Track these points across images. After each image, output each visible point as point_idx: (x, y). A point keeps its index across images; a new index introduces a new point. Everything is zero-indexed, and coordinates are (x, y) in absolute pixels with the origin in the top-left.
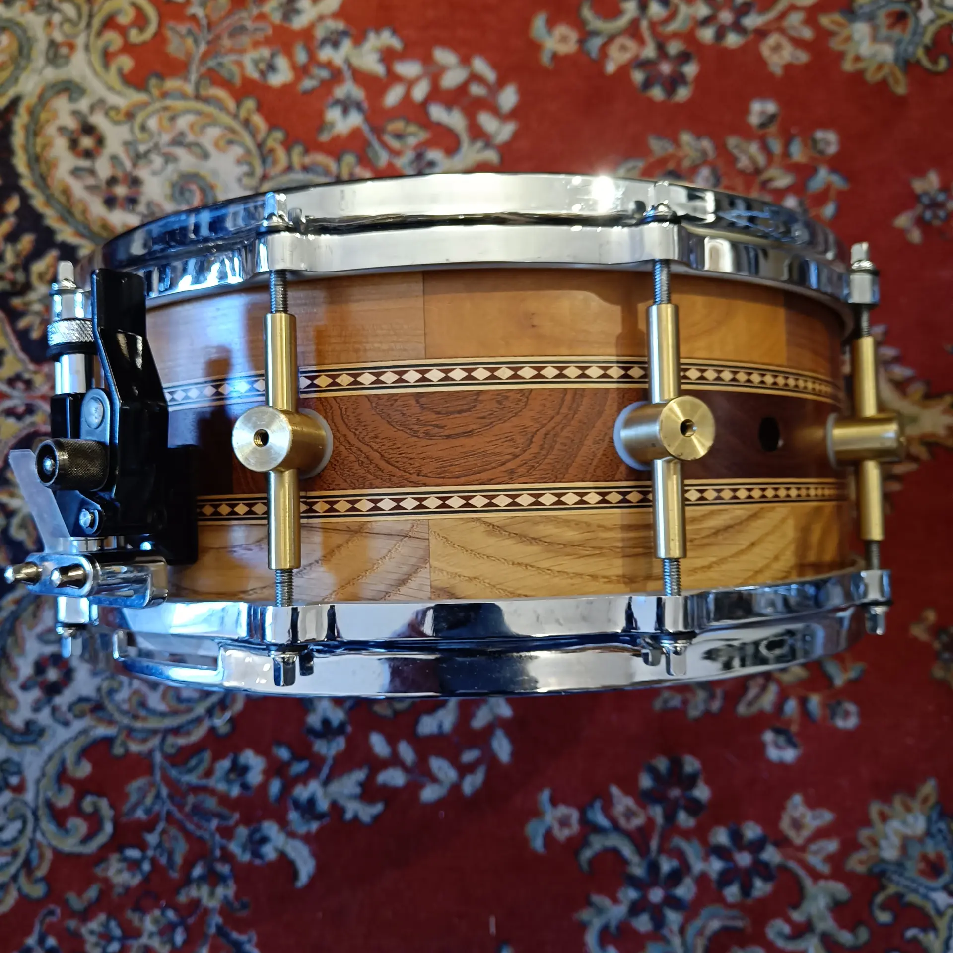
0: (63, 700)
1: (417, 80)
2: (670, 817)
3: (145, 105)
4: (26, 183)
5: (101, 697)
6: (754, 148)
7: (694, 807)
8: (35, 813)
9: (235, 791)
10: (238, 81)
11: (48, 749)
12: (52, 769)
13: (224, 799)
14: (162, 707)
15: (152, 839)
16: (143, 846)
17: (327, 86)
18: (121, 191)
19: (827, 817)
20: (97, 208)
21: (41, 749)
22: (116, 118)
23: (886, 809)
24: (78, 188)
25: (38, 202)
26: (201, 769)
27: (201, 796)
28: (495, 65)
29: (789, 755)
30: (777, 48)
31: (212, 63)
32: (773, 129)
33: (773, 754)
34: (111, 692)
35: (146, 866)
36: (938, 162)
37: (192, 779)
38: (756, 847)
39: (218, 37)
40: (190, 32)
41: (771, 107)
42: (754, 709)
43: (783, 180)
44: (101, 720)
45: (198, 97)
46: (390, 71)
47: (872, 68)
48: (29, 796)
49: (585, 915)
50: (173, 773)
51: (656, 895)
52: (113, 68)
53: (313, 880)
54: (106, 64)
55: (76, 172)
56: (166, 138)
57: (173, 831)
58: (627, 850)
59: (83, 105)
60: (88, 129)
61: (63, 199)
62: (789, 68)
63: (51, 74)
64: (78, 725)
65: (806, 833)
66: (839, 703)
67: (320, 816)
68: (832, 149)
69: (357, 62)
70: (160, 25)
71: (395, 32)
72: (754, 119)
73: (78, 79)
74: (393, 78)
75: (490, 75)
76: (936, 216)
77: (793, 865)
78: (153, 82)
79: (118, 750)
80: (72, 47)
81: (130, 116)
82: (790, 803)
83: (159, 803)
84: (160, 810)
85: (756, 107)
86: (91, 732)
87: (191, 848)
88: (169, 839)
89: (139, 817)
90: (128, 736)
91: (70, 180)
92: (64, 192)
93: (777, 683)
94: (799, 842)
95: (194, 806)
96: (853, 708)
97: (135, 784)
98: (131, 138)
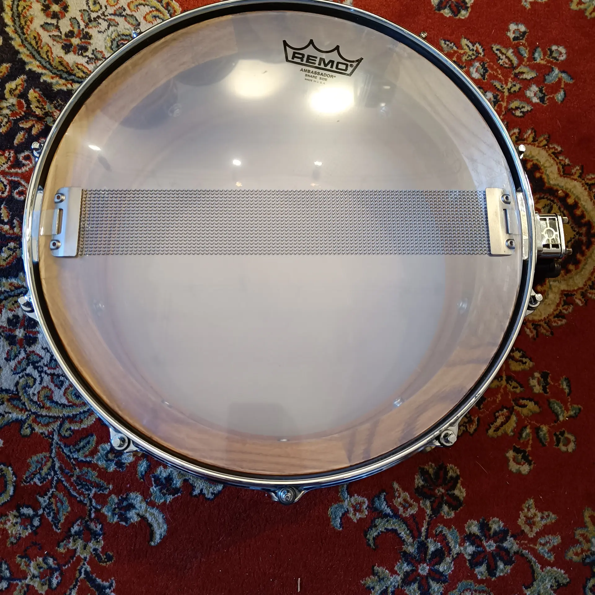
2: (436, 510)
4: (9, 30)
5: (17, 390)
6: (510, 53)
7: (454, 503)
9: (112, 468)
13: (103, 473)
14: (64, 401)
15: (43, 501)
16: (35, 506)
18: (75, 41)
19: (552, 517)
20: (57, 51)
24: (45, 37)
25: (16, 43)
26: (87, 451)
27: (85, 469)
29: (525, 469)
32: (523, 41)
33: (513, 467)
34: (26, 386)
35: (36, 523)
37: (80, 456)
38: (500, 537)
41: (522, 28)
42: (499, 433)
43: (530, 75)
44: (15, 407)
47: (590, 9)
49: (369, 581)
50: (66, 450)
51: (424, 569)
53: (164, 540)
55: (45, 26)
56: (111, 10)
57: (61, 495)
58: (404, 533)
61: (33, 42)
62: (534, 4)
65: (536, 529)
66: (562, 434)
67: (174, 491)
68: (563, 58)
77: (525, 552)
79: (26, 431)
82: (525, 506)
83: (52, 473)
84: (53, 478)
85: (512, 27)
86: (6, 416)
87: (72, 510)
88: (57, 502)
89: (35, 483)
90: (35, 421)
91: (41, 31)
92: (35, 38)
93: (518, 415)
94: (531, 535)
95: (78, 477)
96: (572, 438)
97: (35, 458)
98: (86, 8)
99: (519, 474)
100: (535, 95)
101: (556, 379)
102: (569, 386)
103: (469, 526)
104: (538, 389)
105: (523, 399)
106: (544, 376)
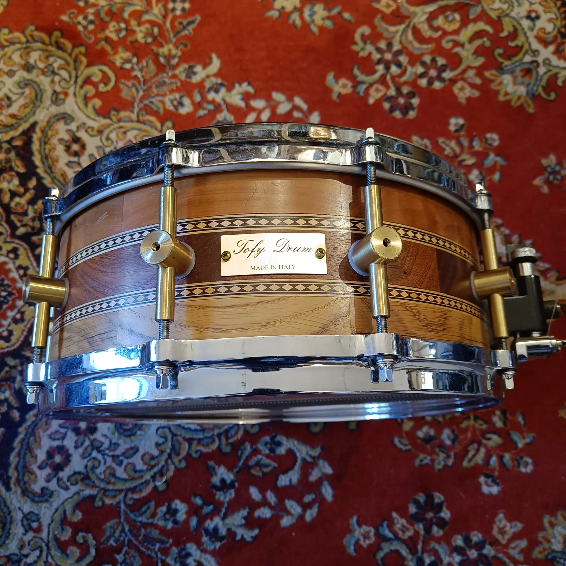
0: (64, 474)
1: (264, 109)
2: (428, 530)
3: (109, 126)
4: (40, 171)
5: (87, 471)
6: (453, 144)
7: (442, 523)
8: (47, 545)
9: (170, 525)
10: (161, 111)
11: (55, 505)
12: (58, 517)
13: (163, 531)
14: (125, 476)
15: (119, 557)
16: (114, 562)
17: (213, 114)
19: (519, 526)
21: (51, 505)
22: (91, 133)
23: (553, 519)
24: (70, 173)
25: (47, 181)
26: (148, 514)
27: (149, 529)
28: (306, 102)
29: (495, 490)
30: (462, 89)
31: (146, 102)
32: (462, 133)
33: (485, 489)
34: (94, 468)
36: (554, 149)
37: (144, 519)
38: (480, 546)
39: (150, 87)
40: (134, 85)
41: (461, 121)
42: (472, 464)
44: (87, 485)
45: (138, 121)
46: (248, 105)
47: (515, 98)
48: (44, 535)
50: (132, 516)
52: (90, 106)
54: (86, 105)
55: (69, 164)
56: (121, 144)
57: (132, 552)
58: (404, 552)
59: (73, 126)
60: (76, 140)
61: (61, 179)
62: (468, 99)
63: (54, 110)
64: (73, 489)
65: (507, 537)
66: (522, 458)
67: (221, 539)
68: (496, 143)
69: (228, 100)
70: (116, 82)
71: (249, 84)
72: (452, 128)
73: (69, 112)
74: (250, 109)
75: (305, 107)
76: (555, 179)
77: (500, 555)
78: (113, 112)
79: (98, 504)
80: (66, 94)
81: (100, 132)
82: (497, 519)
83: (124, 535)
84: (124, 539)
85: (453, 121)
86: (81, 493)
87: (143, 562)
88: (130, 557)
89: (111, 545)
90: (104, 494)
91: (66, 169)
92: (62, 175)
93: (485, 446)
94: (504, 542)
95: (145, 536)
96: (529, 460)
97: (108, 524)
98: (100, 144)
99: (491, 495)
100: (477, 178)
101: (514, 414)
102: (524, 419)
103: (455, 541)
104: (499, 424)
105: (488, 433)
106: (504, 413)
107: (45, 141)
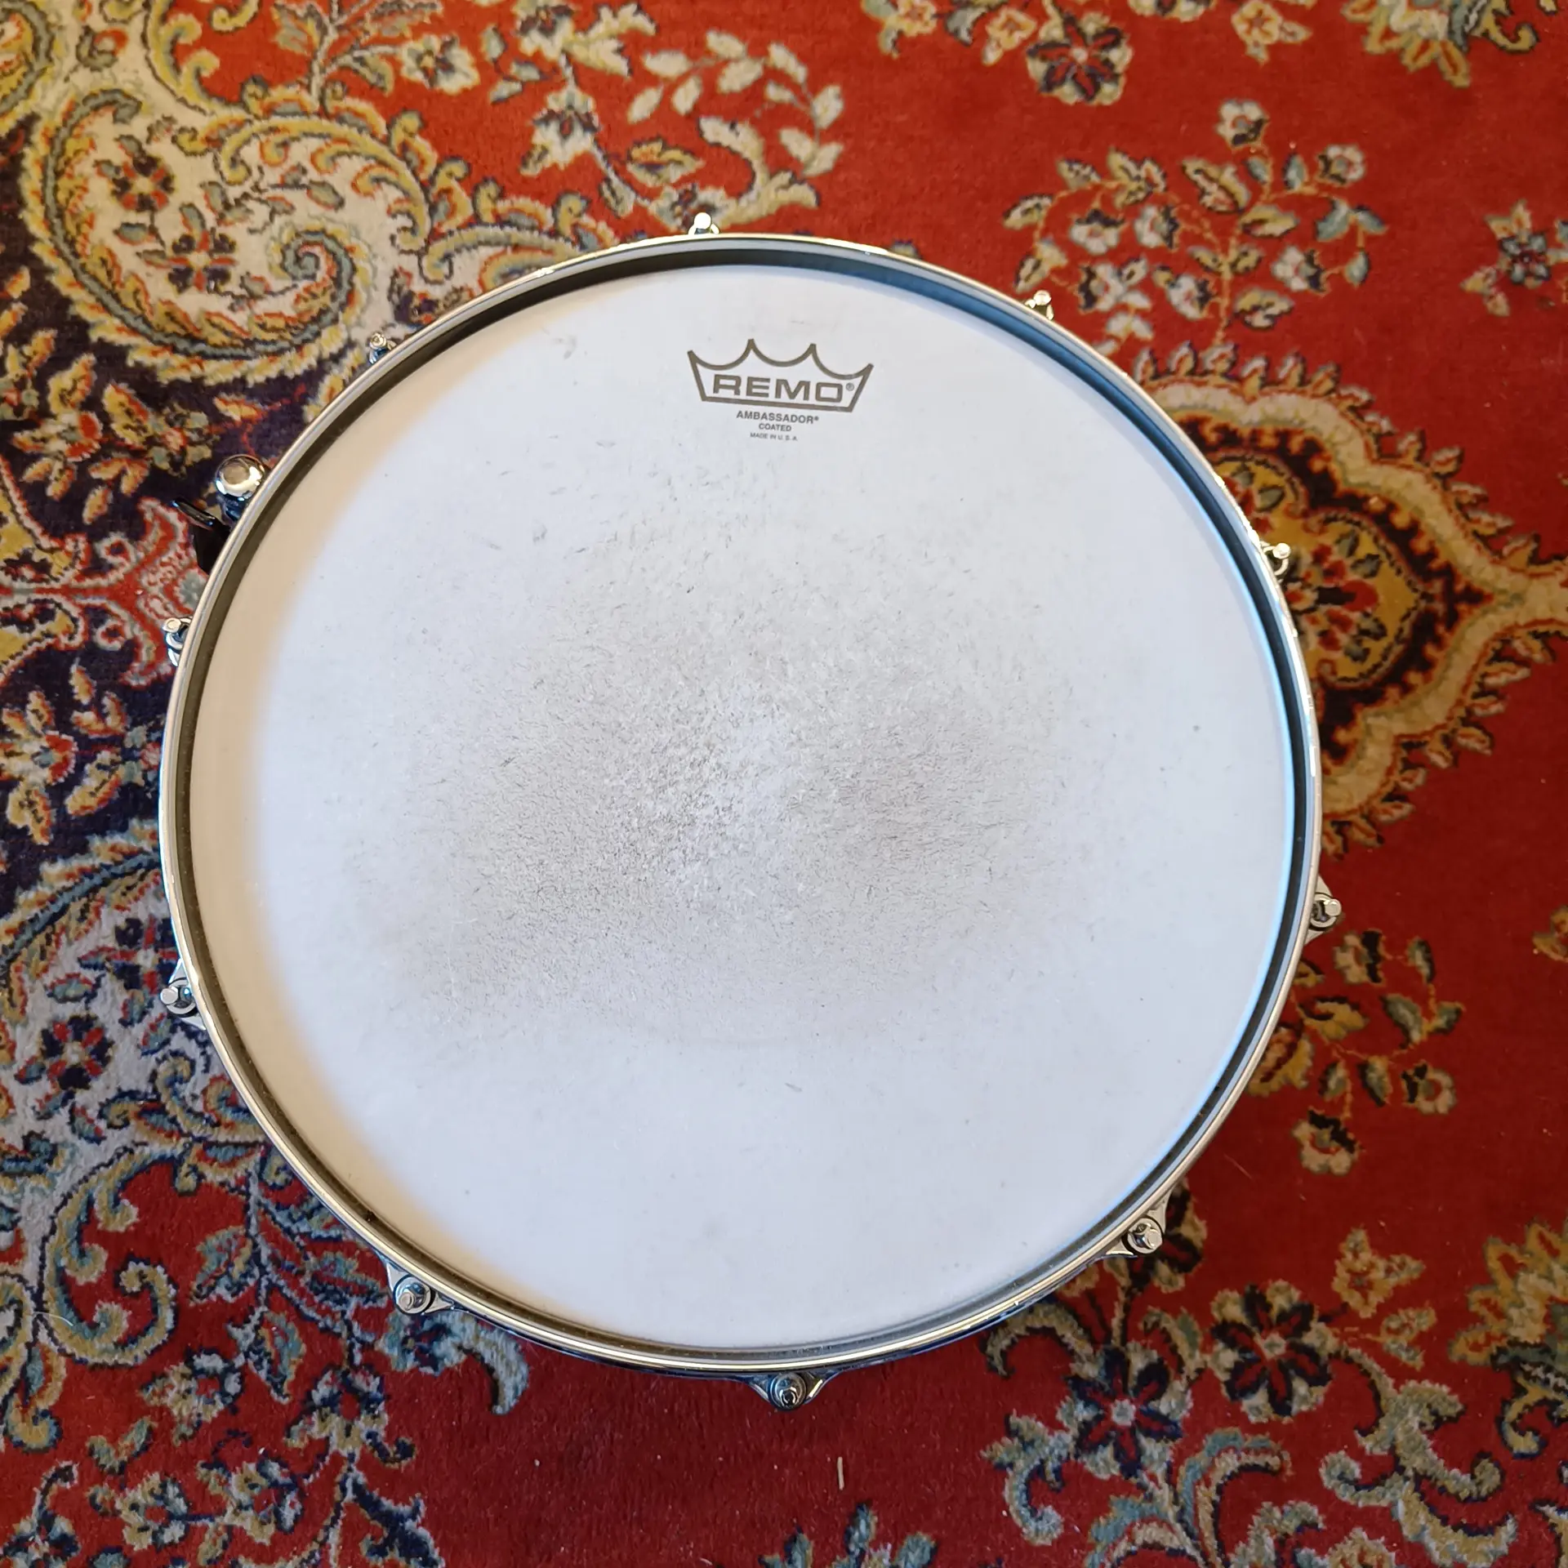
0: (89, 1098)
1: (682, 79)
2: (1141, 1275)
3: (240, 125)
4: (42, 250)
5: (155, 1091)
6: (1228, 176)
7: (1182, 1255)
8: (37, 1298)
10: (390, 86)
11: (63, 1184)
12: (69, 1217)
13: (369, 1262)
15: (243, 1336)
16: (226, 1349)
17: (534, 93)
18: (198, 260)
19: (1412, 1268)
20: (159, 287)
21: (52, 1185)
22: (188, 147)
23: (1513, 1251)
24: (127, 258)
25: (61, 280)
26: (328, 1214)
27: (329, 1256)
28: (803, 58)
29: (1341, 1162)
30: (1258, 21)
31: (347, 60)
32: (1258, 144)
33: (1313, 1160)
34: (175, 1079)
35: (233, 1386)
36: (1528, 190)
37: (314, 1227)
38: (1295, 1322)
39: (360, 18)
40: (311, 13)
41: (1253, 112)
42: (1275, 1085)
43: (1280, 223)
44: (156, 1129)
45: (323, 113)
46: (635, 67)
47: (1413, 49)
48: (28, 1268)
49: (1001, 1450)
50: (281, 1217)
51: (1124, 1413)
52: (187, 70)
53: (524, 1399)
54: (176, 68)
55: (123, 232)
56: (272, 176)
57: (280, 1319)
58: (1071, 1335)
59: (138, 127)
60: (147, 165)
61: (102, 274)
62: (1275, 49)
63: (84, 80)
64: (116, 1140)
65: (1375, 1298)
66: (1421, 1073)
68: (1356, 174)
69: (580, 53)
70: (261, 4)
71: (640, 9)
72: (1227, 131)
73: (128, 88)
74: (644, 79)
75: (799, 73)
76: (1528, 274)
77: (1354, 1352)
78: (251, 88)
79: (187, 1182)
80: (121, 39)
81: (215, 142)
82: (1346, 1247)
83: (256, 1271)
84: (258, 1283)
85: (1229, 111)
86: (137, 1151)
87: (310, 1349)
88: (273, 1336)
89: (219, 1298)
90: (202, 1156)
91: (115, 244)
92: (104, 262)
93: (1315, 1038)
94: (1366, 1313)
95: (316, 1276)
96: (1444, 1080)
97: (213, 1241)
98: (215, 177)
99: (1327, 1176)
100: (1297, 271)
101: (1398, 946)
102: (1429, 960)
103: (1221, 1306)
104: (1356, 974)
105: (1323, 1000)
106: (1370, 941)
107: (58, 167)
